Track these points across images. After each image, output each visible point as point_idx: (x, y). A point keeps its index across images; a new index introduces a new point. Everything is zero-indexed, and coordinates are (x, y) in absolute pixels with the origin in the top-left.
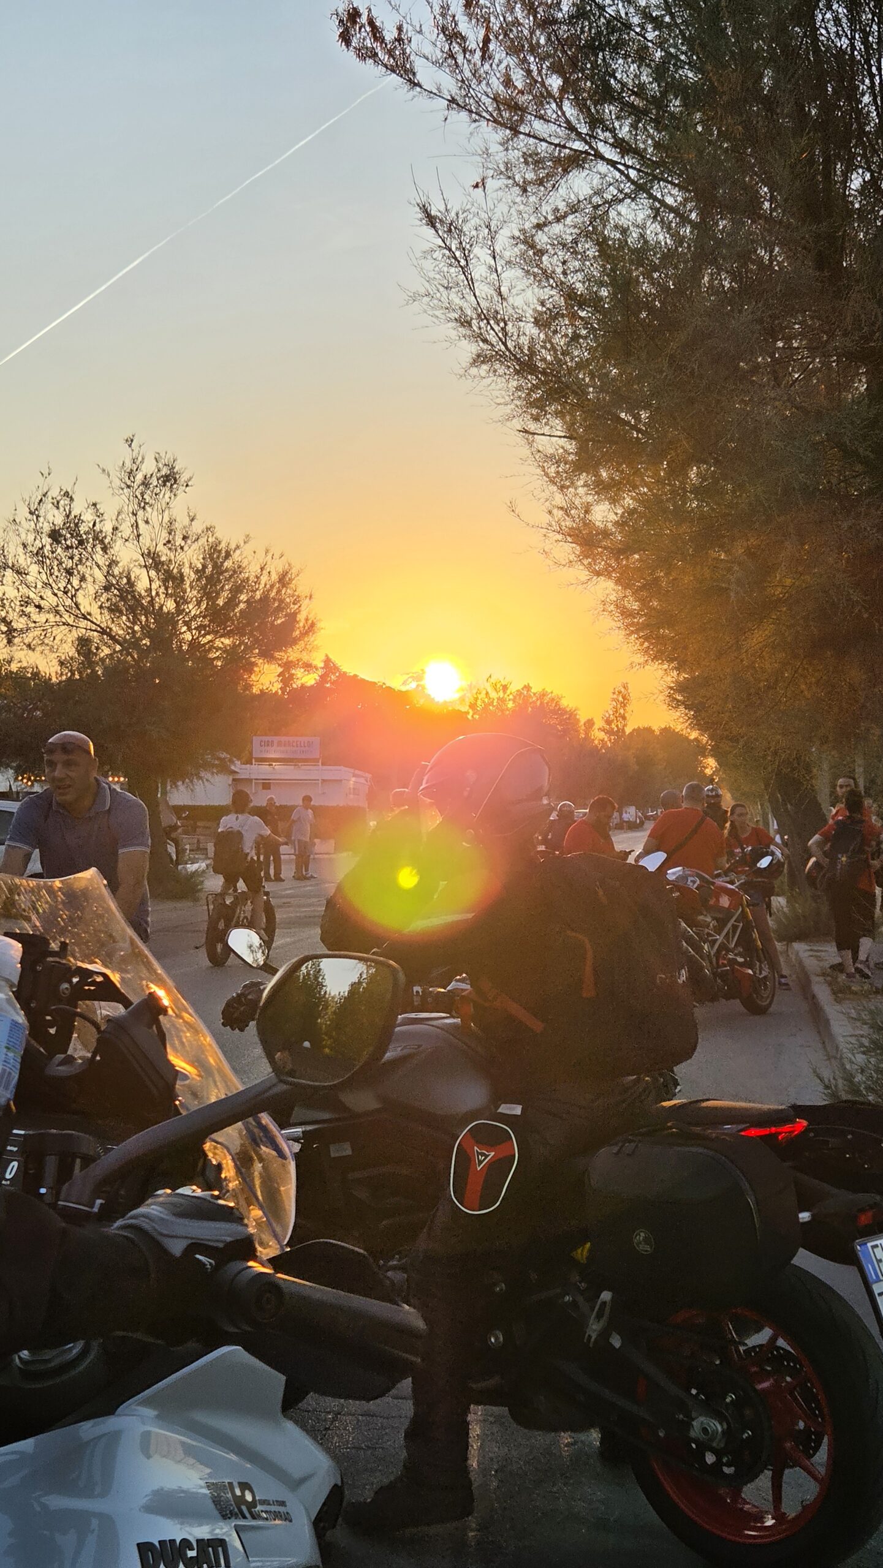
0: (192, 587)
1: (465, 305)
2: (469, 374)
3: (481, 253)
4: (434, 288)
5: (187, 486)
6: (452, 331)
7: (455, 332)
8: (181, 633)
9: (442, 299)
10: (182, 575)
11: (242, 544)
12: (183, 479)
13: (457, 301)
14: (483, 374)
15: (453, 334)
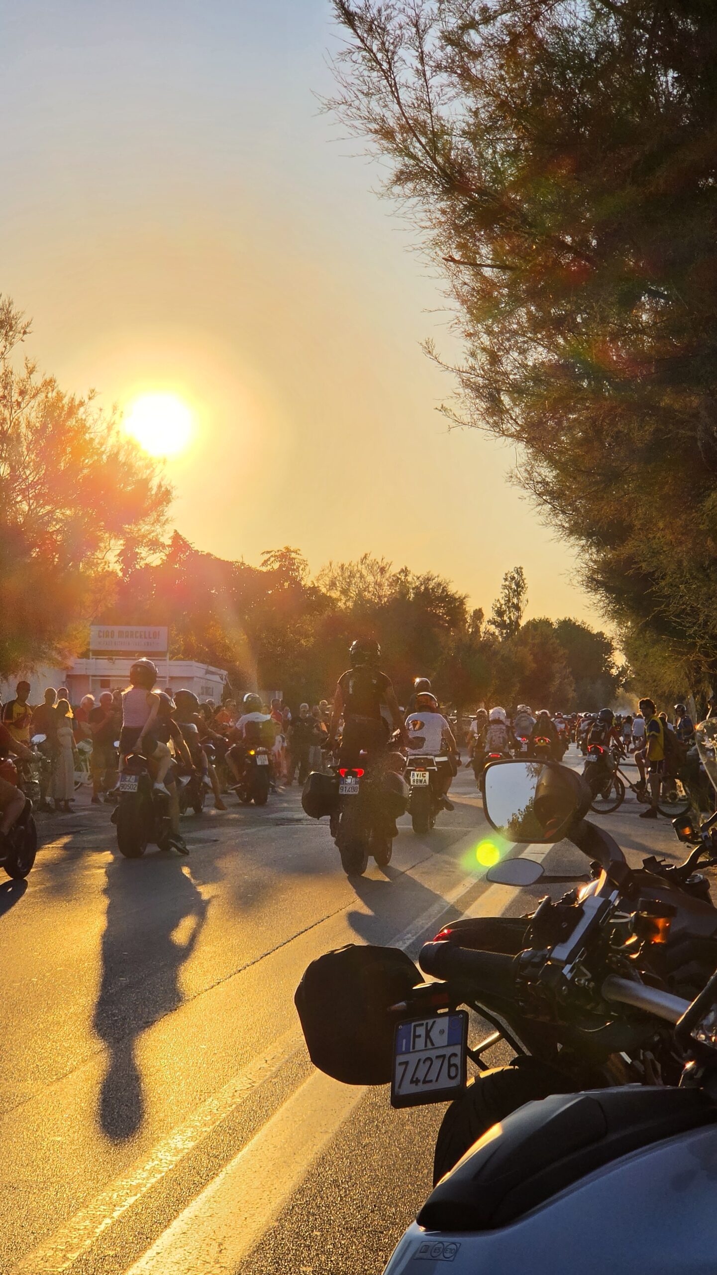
0: (28, 450)
1: (388, 114)
2: (392, 194)
3: (407, 55)
4: (353, 96)
5: (25, 333)
6: (373, 144)
7: (377, 146)
8: (17, 502)
9: (361, 107)
10: (19, 435)
11: (87, 400)
12: (21, 323)
13: (377, 109)
14: (408, 192)
15: (375, 147)
